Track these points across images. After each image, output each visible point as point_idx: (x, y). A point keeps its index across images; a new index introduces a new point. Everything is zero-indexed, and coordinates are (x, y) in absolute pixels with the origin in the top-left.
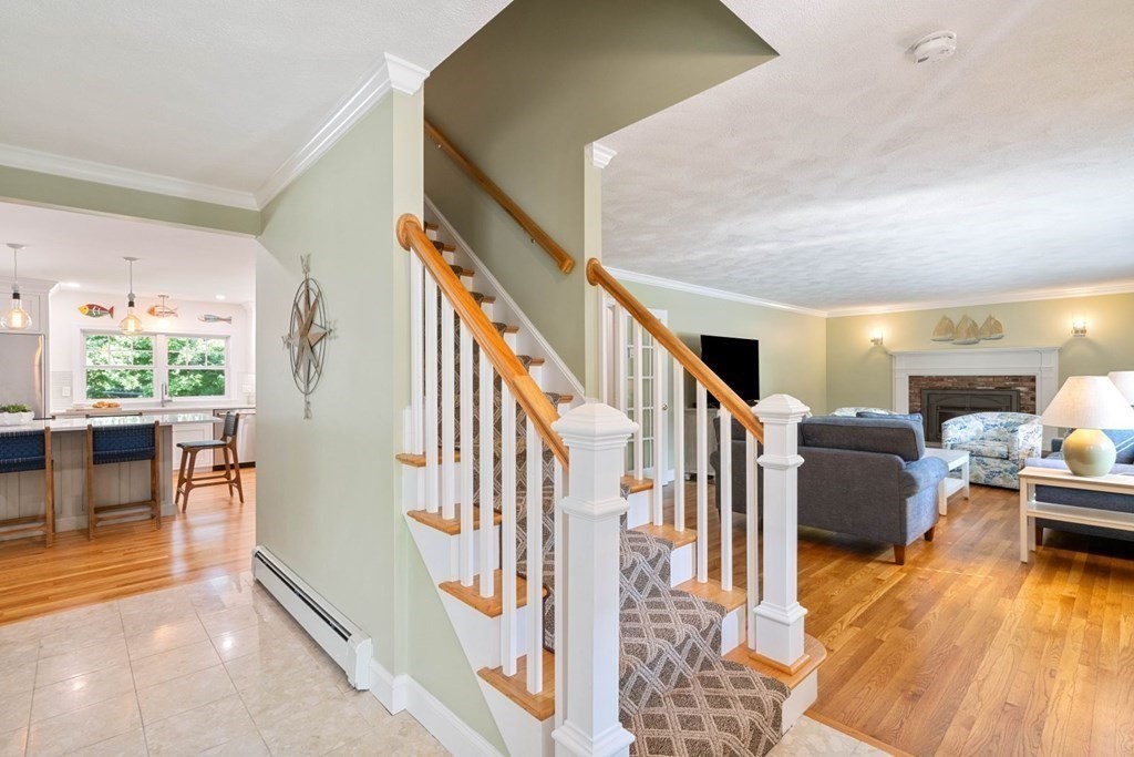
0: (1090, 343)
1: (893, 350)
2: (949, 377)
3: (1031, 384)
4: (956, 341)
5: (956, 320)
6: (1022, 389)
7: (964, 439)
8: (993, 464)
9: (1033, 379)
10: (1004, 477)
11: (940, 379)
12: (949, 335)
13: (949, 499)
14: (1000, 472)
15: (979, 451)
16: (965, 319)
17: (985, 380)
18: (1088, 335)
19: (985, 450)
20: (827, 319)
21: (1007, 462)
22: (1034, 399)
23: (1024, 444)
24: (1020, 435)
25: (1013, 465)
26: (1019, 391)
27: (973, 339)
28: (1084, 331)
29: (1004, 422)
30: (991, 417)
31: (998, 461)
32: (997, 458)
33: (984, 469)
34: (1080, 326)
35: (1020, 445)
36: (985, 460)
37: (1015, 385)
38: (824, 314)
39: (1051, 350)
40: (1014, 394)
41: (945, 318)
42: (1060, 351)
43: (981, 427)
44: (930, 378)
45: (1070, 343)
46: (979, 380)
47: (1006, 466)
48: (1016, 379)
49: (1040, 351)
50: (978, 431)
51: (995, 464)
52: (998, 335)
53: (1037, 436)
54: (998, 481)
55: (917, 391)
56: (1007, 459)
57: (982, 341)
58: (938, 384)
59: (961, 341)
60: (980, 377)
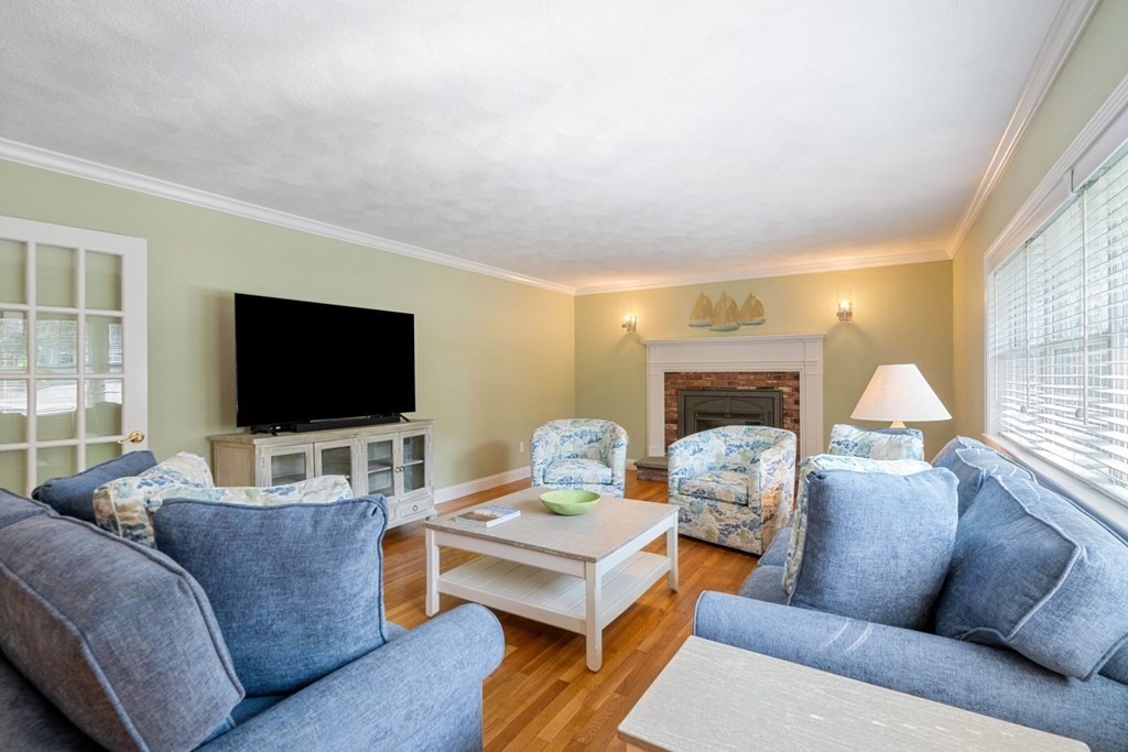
0: (856, 329)
1: (648, 338)
2: (708, 374)
3: (795, 382)
4: (714, 327)
5: (715, 300)
6: (785, 389)
7: (697, 469)
8: (728, 514)
9: (796, 376)
10: (741, 535)
11: (698, 376)
12: (707, 320)
13: (605, 631)
14: (737, 526)
15: (712, 492)
16: (724, 298)
17: (745, 377)
18: (855, 318)
19: (719, 489)
20: (576, 297)
21: (745, 510)
22: (797, 402)
23: (768, 481)
24: (763, 468)
25: (754, 516)
26: (781, 392)
27: (733, 324)
28: (849, 314)
29: (751, 440)
30: (736, 433)
31: (736, 507)
32: (734, 503)
33: (719, 520)
34: (845, 305)
35: (763, 483)
36: (719, 505)
37: (778, 385)
38: (570, 290)
39: (813, 339)
40: (776, 396)
41: (702, 297)
42: (825, 339)
43: (723, 450)
44: (688, 376)
45: (835, 330)
46: (739, 377)
47: (744, 517)
48: (779, 376)
49: (802, 340)
50: (718, 456)
51: (730, 512)
52: (759, 319)
53: (787, 465)
54: (734, 541)
55: (673, 392)
56: (747, 505)
57: (743, 327)
58: (697, 383)
59: (721, 326)
60: (741, 373)
